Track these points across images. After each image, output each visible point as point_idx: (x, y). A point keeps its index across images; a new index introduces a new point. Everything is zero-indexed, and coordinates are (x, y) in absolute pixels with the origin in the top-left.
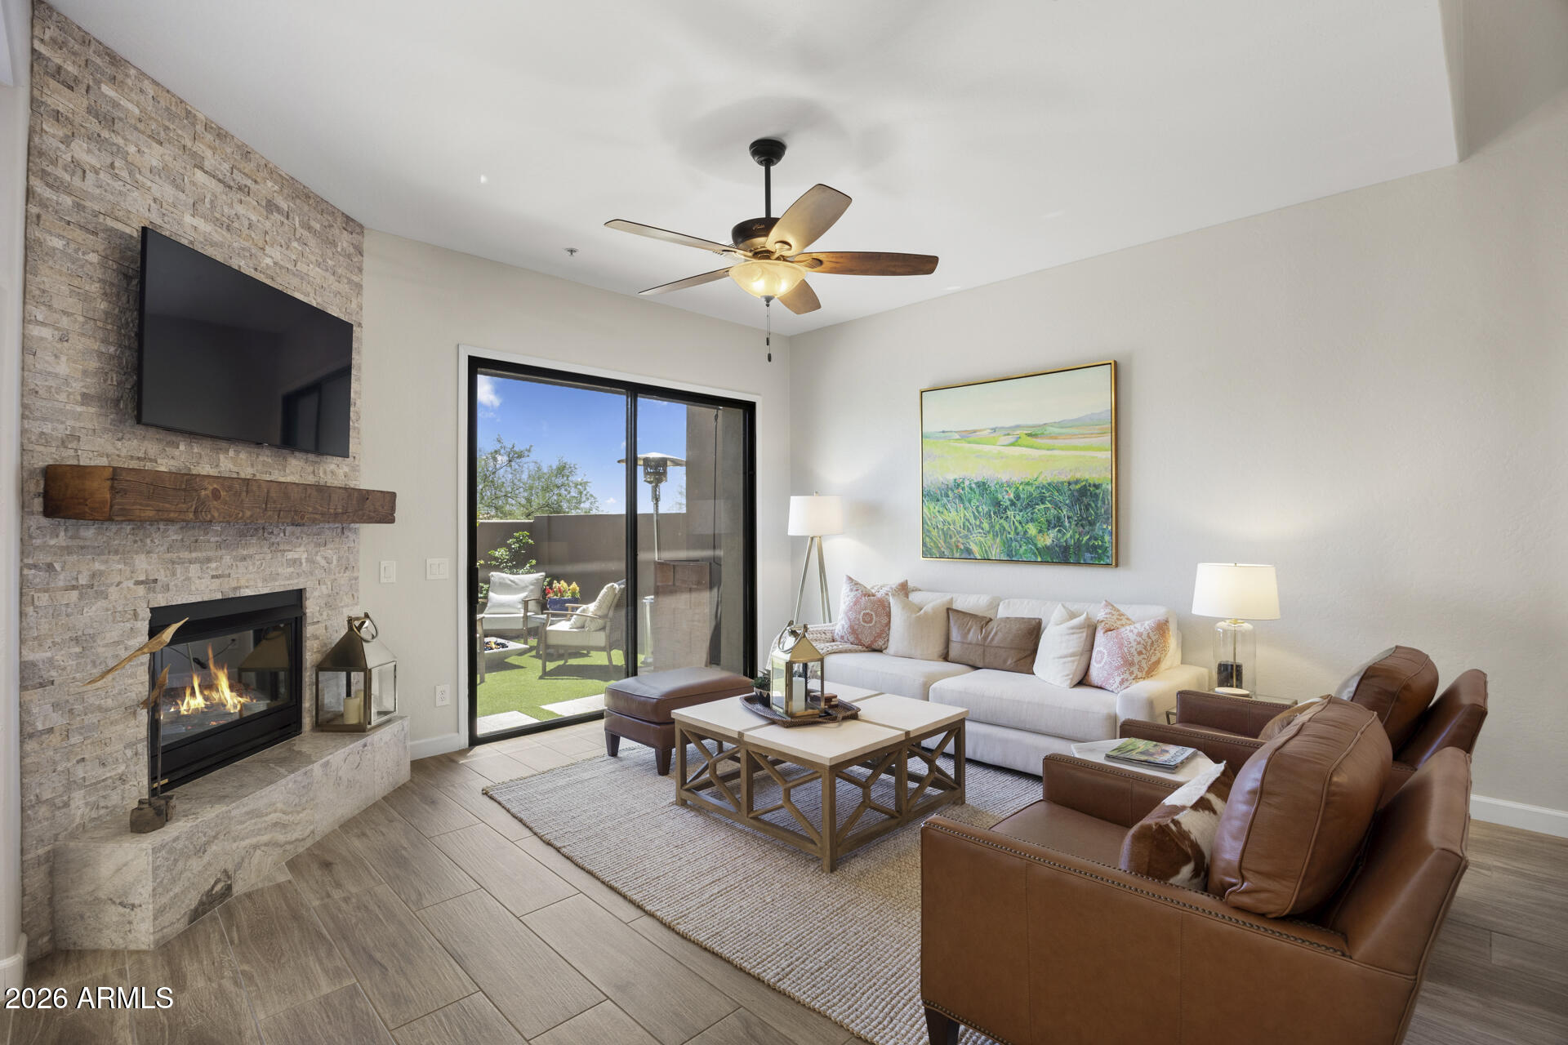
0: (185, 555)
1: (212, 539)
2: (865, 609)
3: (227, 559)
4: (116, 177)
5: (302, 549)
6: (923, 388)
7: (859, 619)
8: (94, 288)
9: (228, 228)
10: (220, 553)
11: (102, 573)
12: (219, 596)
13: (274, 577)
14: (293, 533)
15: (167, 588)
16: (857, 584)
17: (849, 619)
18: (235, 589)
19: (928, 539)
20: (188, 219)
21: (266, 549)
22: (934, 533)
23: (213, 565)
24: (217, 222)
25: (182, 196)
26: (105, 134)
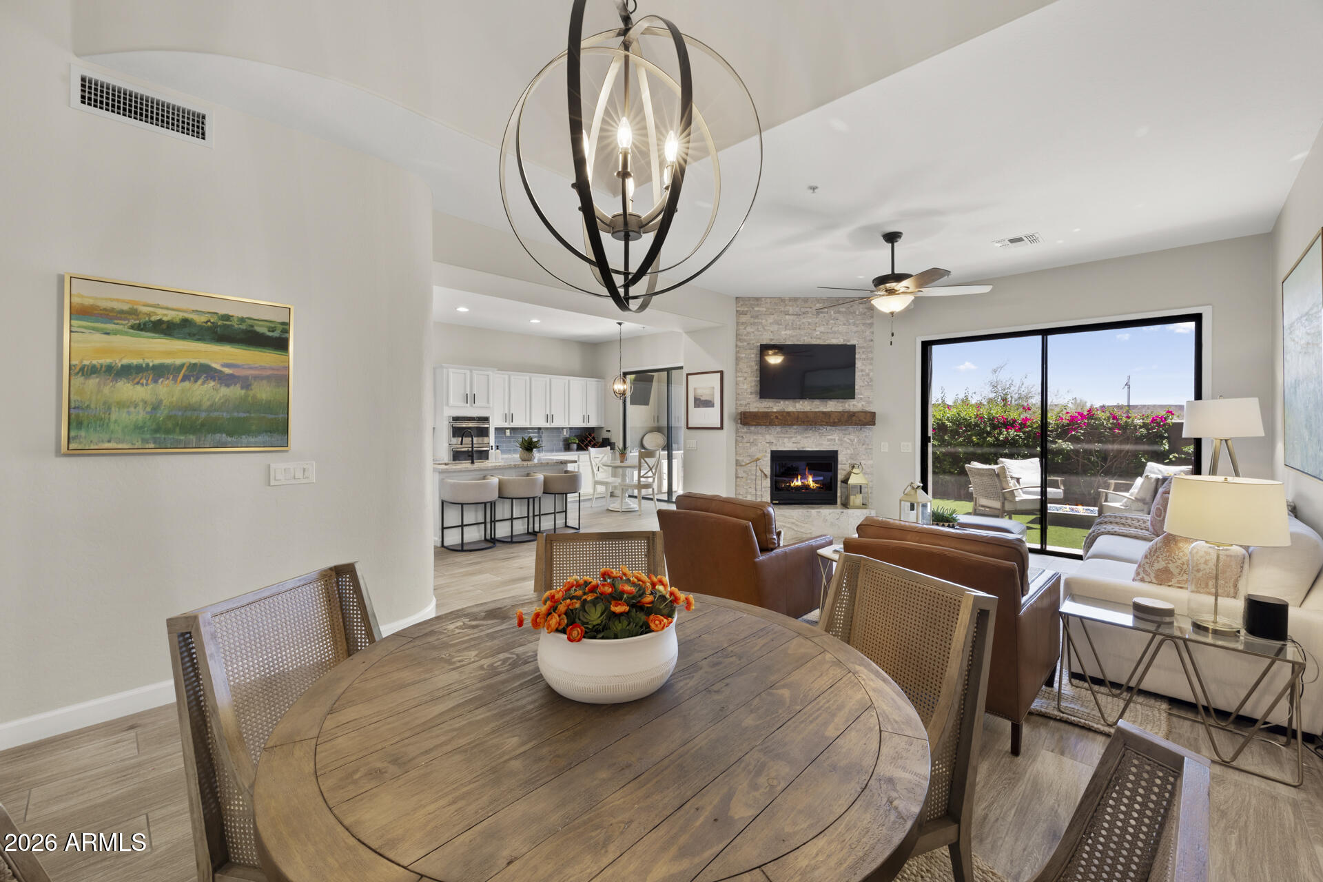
0: (783, 435)
1: (793, 431)
3: (799, 437)
4: (759, 331)
5: (836, 435)
8: (753, 364)
9: (799, 329)
10: (796, 435)
11: (756, 439)
12: (796, 449)
13: (822, 445)
15: (776, 445)
18: (803, 448)
20: (783, 333)
23: (794, 439)
24: (794, 329)
25: (781, 327)
26: (756, 321)
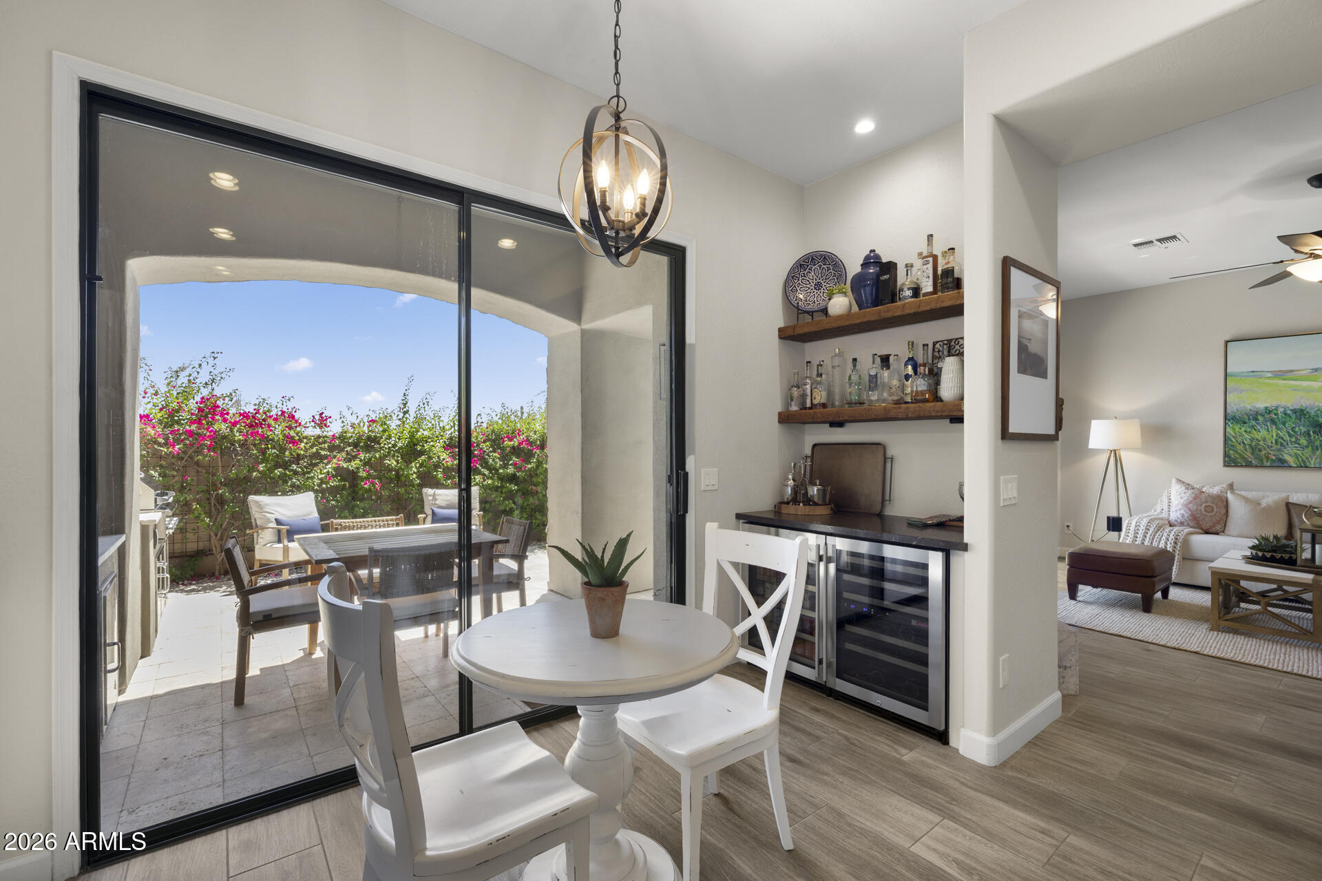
2: (1207, 502)
6: (1227, 339)
7: (1201, 510)
16: (1189, 484)
17: (1190, 510)
19: (1231, 452)
22: (1240, 447)
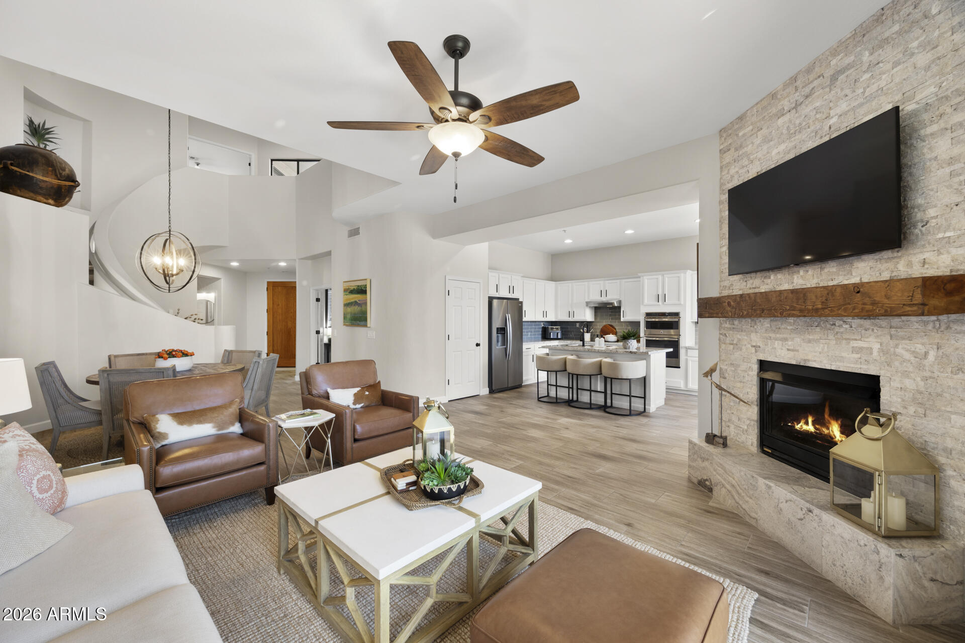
1: (788, 327)
3: (798, 340)
5: (872, 339)
10: (793, 335)
11: (740, 339)
14: (861, 326)
15: (764, 351)
21: (831, 337)
23: (790, 343)
